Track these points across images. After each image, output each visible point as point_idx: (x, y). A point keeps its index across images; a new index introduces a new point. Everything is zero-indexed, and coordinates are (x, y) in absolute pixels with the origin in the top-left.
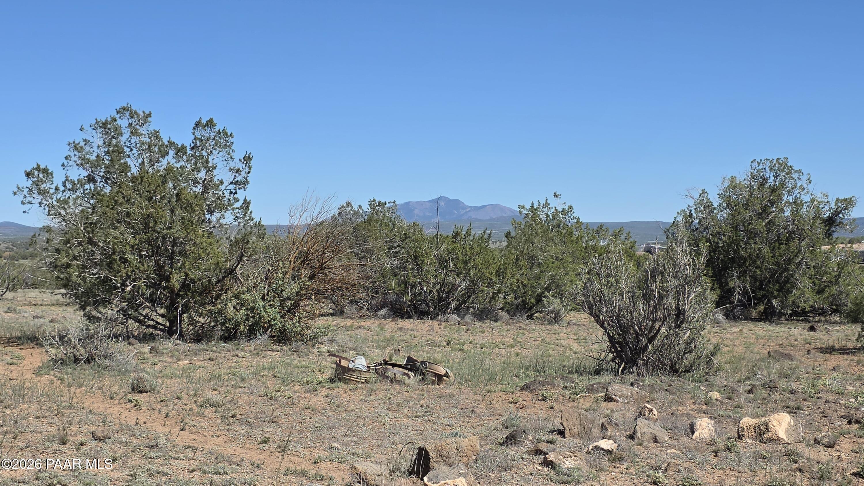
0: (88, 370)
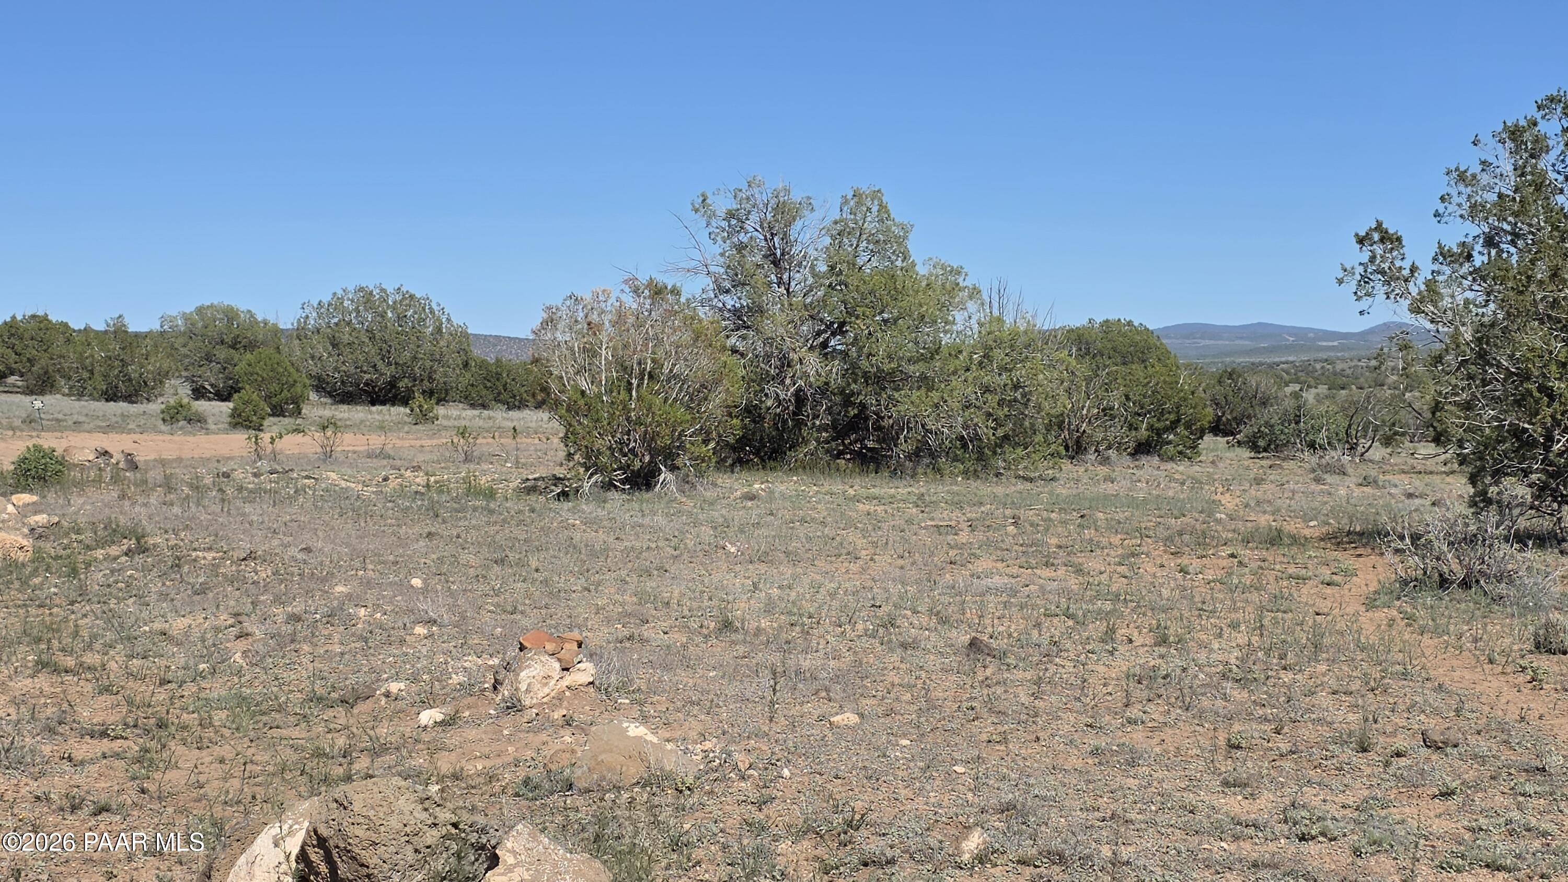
0: (1465, 602)
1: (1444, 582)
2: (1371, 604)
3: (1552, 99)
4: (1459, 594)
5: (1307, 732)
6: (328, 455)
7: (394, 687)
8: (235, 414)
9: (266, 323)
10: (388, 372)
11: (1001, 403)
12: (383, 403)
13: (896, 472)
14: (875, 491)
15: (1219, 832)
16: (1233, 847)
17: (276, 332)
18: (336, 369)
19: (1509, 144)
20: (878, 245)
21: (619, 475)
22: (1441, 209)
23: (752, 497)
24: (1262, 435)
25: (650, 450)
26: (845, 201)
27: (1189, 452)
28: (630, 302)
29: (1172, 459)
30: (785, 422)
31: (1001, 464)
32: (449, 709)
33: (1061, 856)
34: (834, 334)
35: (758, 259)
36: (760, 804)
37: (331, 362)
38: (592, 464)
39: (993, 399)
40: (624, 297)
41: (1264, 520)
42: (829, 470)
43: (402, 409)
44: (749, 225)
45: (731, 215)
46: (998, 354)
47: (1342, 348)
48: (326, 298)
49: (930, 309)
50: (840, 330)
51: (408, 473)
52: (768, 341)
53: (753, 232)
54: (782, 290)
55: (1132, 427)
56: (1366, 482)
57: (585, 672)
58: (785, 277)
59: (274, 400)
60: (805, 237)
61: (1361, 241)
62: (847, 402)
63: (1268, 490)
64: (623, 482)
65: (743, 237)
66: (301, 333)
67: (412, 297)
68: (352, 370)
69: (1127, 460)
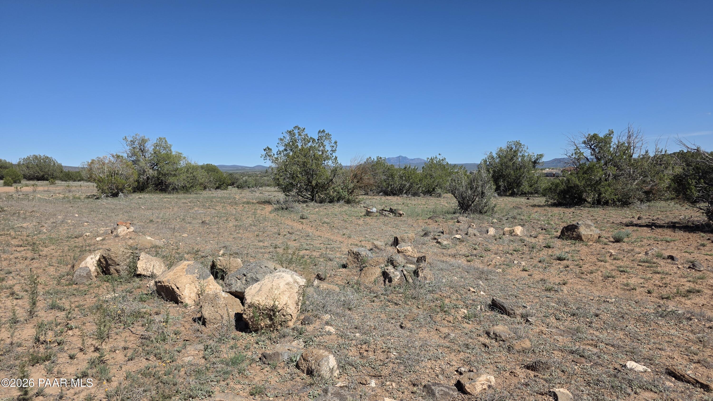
0: (286, 212)
1: (283, 209)
2: (270, 213)
3: (296, 127)
4: (286, 211)
5: (269, 233)
6: (34, 191)
7: (87, 234)
8: (5, 183)
9: (9, 163)
10: (42, 174)
11: (191, 179)
12: (41, 180)
13: (170, 193)
14: (166, 196)
15: (261, 248)
16: (264, 250)
17: (12, 165)
18: (28, 173)
19: (289, 134)
20: (165, 149)
21: (109, 194)
22: (278, 145)
23: (141, 198)
24: (240, 185)
25: (117, 189)
26: (157, 139)
27: (226, 189)
28: (112, 159)
29: (223, 190)
30: (145, 183)
31: (191, 191)
32: (103, 237)
33: (237, 253)
34: (155, 166)
35: (138, 150)
36: (177, 249)
37: (27, 171)
38: (103, 192)
39: (189, 179)
40: (110, 158)
41: (245, 200)
42: (155, 193)
43: (46, 182)
44: (136, 143)
45: (131, 141)
46: (190, 170)
47: (250, 170)
48: (26, 157)
49: (176, 161)
50: (156, 165)
51: (57, 195)
52: (141, 167)
53: (136, 144)
54: (143, 157)
55: (215, 184)
56: (261, 193)
57: (132, 229)
58: (144, 154)
59: (14, 180)
60: (148, 146)
61: (265, 150)
62: (158, 179)
63: (243, 195)
64: (111, 195)
65: (135, 146)
66: (19, 165)
67: (48, 157)
68: (32, 173)
69: (214, 190)
